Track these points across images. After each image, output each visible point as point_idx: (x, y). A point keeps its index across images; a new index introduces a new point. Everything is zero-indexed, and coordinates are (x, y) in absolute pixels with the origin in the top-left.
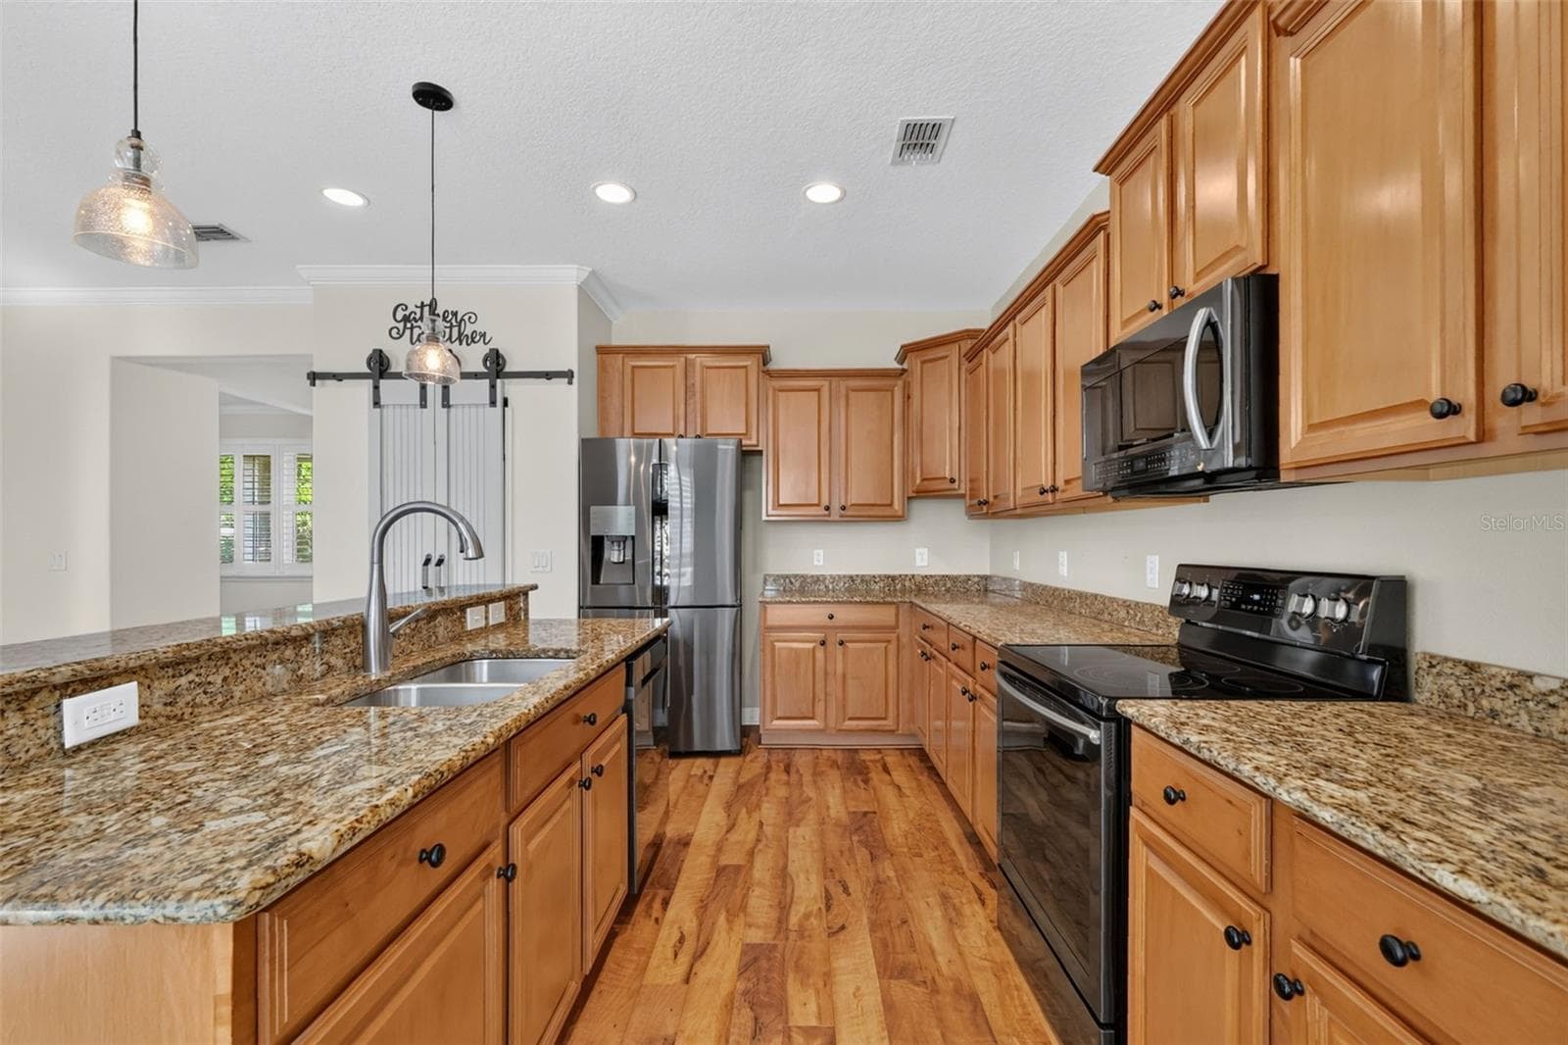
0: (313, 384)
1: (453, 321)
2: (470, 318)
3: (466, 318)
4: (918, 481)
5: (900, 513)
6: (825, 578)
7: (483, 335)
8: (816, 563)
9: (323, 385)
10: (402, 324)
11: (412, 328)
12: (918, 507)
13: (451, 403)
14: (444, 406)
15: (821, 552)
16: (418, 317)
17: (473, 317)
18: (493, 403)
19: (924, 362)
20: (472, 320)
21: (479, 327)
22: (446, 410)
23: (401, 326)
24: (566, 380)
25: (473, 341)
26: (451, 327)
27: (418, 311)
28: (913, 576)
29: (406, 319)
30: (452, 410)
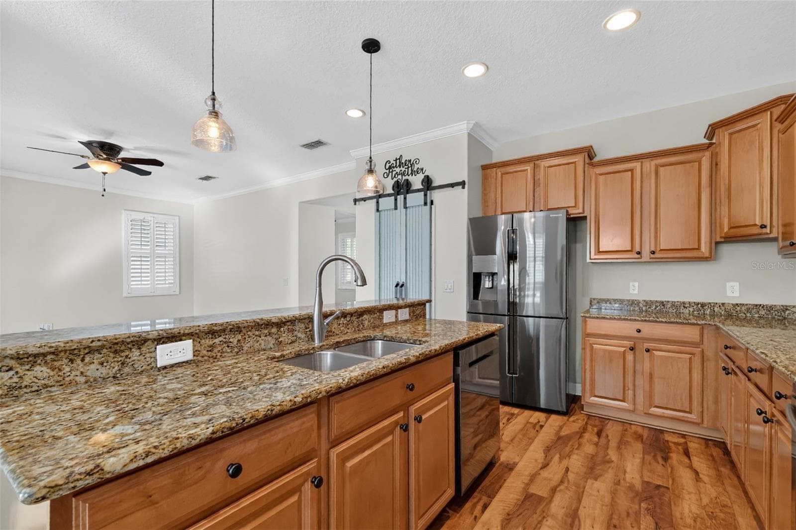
0: (355, 204)
1: (409, 165)
2: (416, 161)
3: (415, 162)
4: (726, 230)
5: (707, 255)
6: (639, 302)
7: (422, 169)
8: (631, 291)
9: (359, 204)
10: (388, 170)
11: (392, 172)
12: (727, 250)
13: (407, 206)
14: (404, 208)
15: (636, 284)
16: (394, 165)
17: (417, 161)
18: (425, 204)
19: (731, 134)
20: (417, 163)
21: (420, 166)
22: (405, 210)
23: (387, 171)
24: (461, 187)
25: (417, 173)
26: (408, 168)
27: (394, 162)
28: (723, 304)
29: (390, 168)
30: (408, 210)
